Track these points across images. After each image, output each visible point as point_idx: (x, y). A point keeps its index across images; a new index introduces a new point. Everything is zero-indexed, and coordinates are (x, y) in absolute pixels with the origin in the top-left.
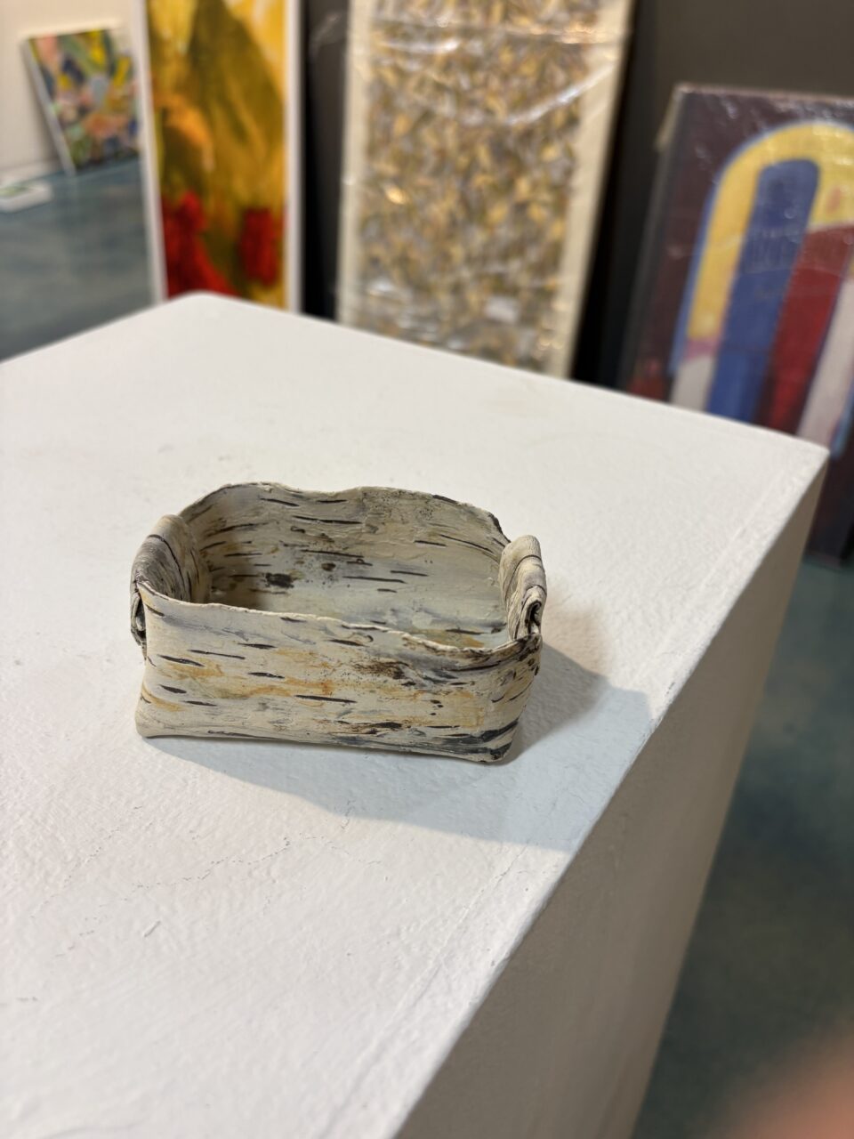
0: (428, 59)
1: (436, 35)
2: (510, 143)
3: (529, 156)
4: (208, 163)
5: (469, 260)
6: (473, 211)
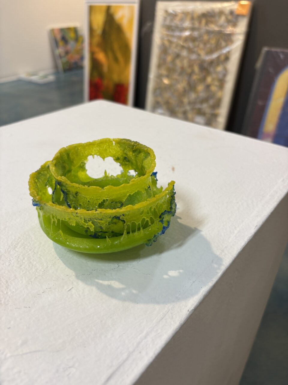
0: (179, 38)
1: (183, 29)
2: (206, 65)
3: (211, 70)
4: (105, 69)
5: (190, 103)
6: (192, 87)
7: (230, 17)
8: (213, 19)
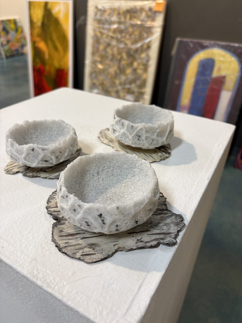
0: (109, 30)
1: (111, 23)
2: (132, 52)
3: (137, 56)
4: (47, 56)
5: (121, 84)
6: (122, 71)
7: (149, 13)
8: (136, 15)
